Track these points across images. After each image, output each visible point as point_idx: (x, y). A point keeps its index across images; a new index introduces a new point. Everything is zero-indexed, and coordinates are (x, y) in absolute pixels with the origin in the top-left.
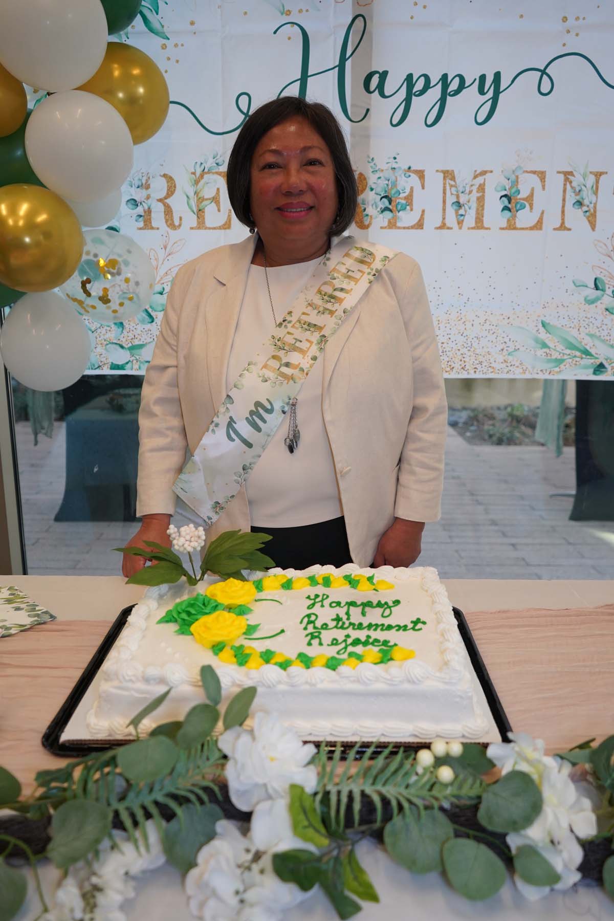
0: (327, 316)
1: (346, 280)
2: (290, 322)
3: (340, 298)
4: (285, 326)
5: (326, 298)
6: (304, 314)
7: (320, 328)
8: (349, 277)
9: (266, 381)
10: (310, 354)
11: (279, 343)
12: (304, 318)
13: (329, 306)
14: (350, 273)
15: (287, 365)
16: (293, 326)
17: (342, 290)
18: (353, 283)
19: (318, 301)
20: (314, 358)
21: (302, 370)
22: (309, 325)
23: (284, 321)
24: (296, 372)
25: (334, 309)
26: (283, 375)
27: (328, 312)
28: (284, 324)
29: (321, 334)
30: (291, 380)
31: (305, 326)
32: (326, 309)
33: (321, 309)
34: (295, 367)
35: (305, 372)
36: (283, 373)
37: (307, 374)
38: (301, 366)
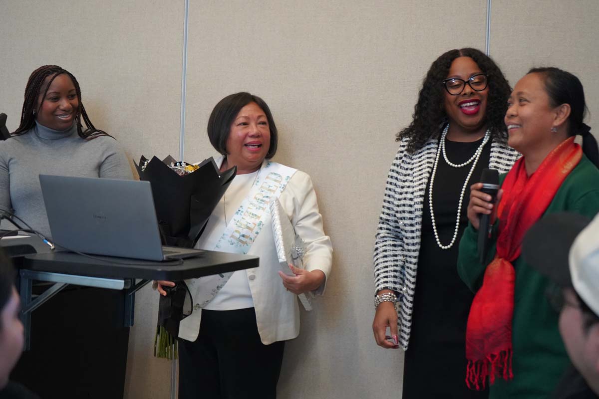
0: (261, 210)
1: (269, 192)
2: (242, 212)
3: (267, 202)
4: (240, 214)
5: (259, 201)
6: (249, 208)
7: (259, 217)
8: (270, 190)
9: (233, 244)
10: (255, 231)
11: (238, 224)
12: (250, 211)
13: (261, 205)
14: (270, 188)
15: (243, 236)
16: (244, 215)
17: (267, 197)
18: (272, 193)
19: (255, 202)
20: (257, 233)
21: (251, 239)
22: (253, 214)
23: (239, 211)
24: (248, 240)
25: (264, 207)
26: (241, 241)
27: (261, 209)
28: (239, 212)
29: (260, 220)
30: (245, 245)
31: (251, 215)
32: (260, 207)
33: (258, 207)
34: (247, 237)
35: (253, 239)
36: (241, 240)
37: (253, 241)
38: (250, 237)
